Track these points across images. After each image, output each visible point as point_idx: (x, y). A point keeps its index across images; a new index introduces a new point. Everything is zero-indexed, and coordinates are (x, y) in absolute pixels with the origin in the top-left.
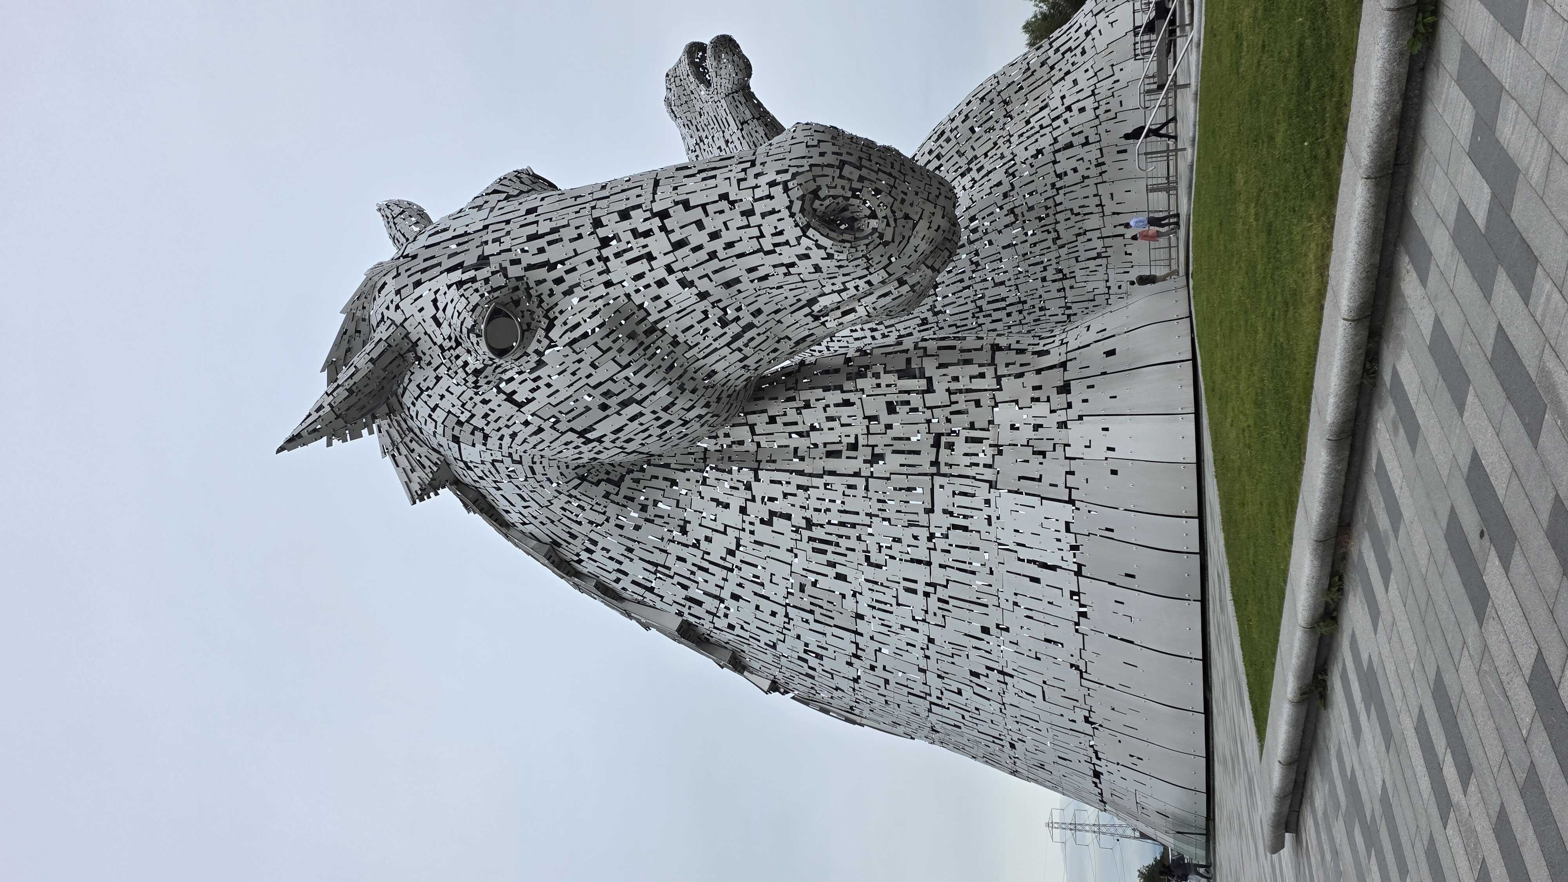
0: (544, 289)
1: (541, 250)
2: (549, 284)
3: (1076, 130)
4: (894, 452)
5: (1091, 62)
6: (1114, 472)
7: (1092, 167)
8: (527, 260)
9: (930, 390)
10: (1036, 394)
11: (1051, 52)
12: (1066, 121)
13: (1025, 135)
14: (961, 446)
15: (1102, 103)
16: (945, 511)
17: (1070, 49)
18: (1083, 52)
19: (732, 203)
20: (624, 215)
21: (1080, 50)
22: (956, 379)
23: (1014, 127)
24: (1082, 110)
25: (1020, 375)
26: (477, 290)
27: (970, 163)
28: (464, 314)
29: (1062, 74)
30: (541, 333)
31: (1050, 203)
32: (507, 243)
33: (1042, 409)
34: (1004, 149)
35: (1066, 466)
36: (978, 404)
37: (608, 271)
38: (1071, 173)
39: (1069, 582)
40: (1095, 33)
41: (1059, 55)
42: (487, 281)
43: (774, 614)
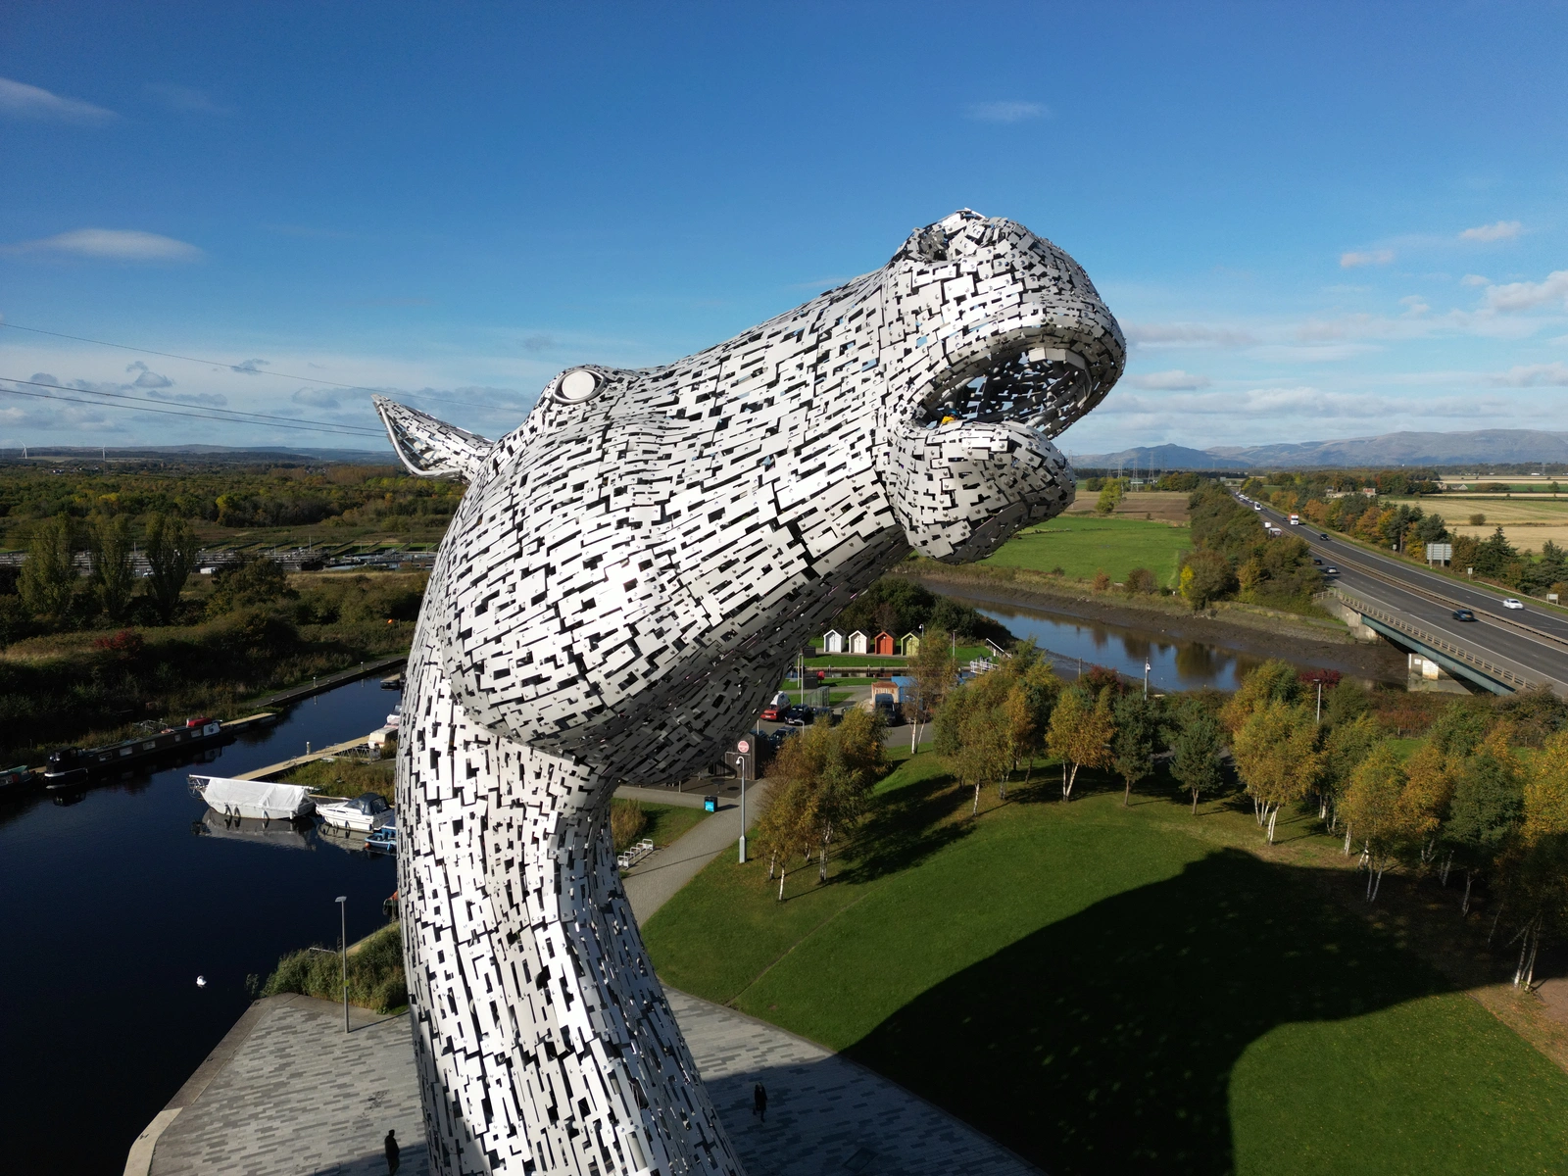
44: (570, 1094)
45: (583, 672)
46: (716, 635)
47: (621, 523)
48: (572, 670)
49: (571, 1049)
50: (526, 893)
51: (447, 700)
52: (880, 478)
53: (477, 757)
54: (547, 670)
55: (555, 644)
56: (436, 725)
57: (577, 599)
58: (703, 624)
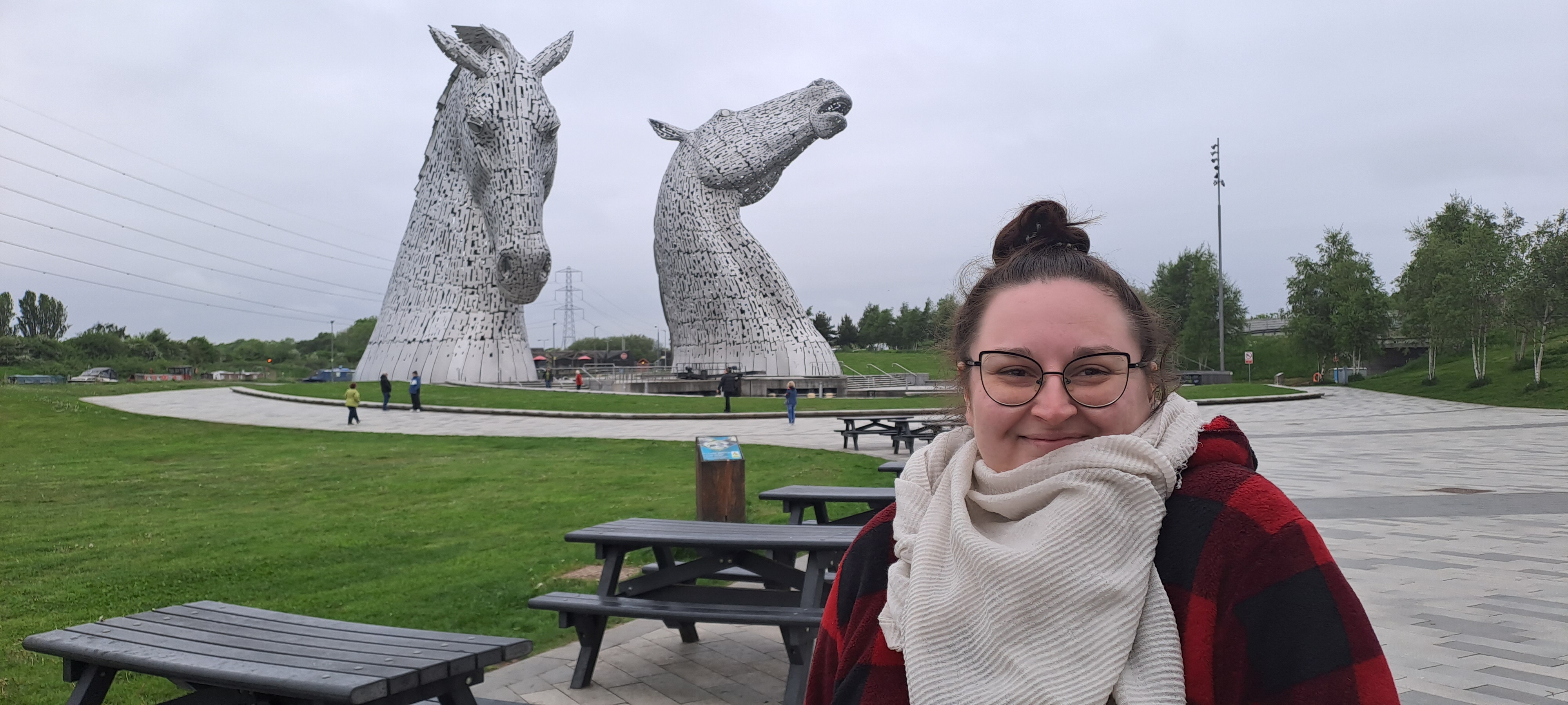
0: (492, 144)
1: (504, 145)
2: (494, 147)
3: (750, 331)
4: (472, 271)
5: (781, 339)
6: (448, 356)
7: (733, 339)
8: (501, 138)
9: (493, 286)
10: (484, 328)
11: (794, 318)
12: (755, 326)
13: (753, 305)
14: (475, 296)
15: (760, 345)
16: (449, 291)
17: (792, 328)
18: (788, 335)
19: (511, 226)
20: (512, 182)
21: (789, 333)
22: (495, 296)
23: (759, 299)
24: (758, 334)
25: (493, 321)
26: (488, 118)
27: (747, 274)
28: (478, 113)
29: (780, 324)
30: (479, 141)
31: (720, 317)
32: (507, 130)
33: (479, 329)
34: (749, 292)
35: (455, 338)
36: (486, 305)
37: (498, 171)
38: (732, 328)
39: (418, 339)
40: (795, 341)
41: (791, 323)
42: (492, 122)
43: (425, 208)
44: (750, 250)
45: (749, 165)
46: (776, 158)
47: (754, 136)
48: (747, 165)
49: (749, 243)
50: (730, 219)
51: (699, 184)
52: (811, 124)
53: (709, 196)
54: (739, 166)
55: (742, 160)
56: (697, 190)
57: (746, 151)
58: (773, 156)
